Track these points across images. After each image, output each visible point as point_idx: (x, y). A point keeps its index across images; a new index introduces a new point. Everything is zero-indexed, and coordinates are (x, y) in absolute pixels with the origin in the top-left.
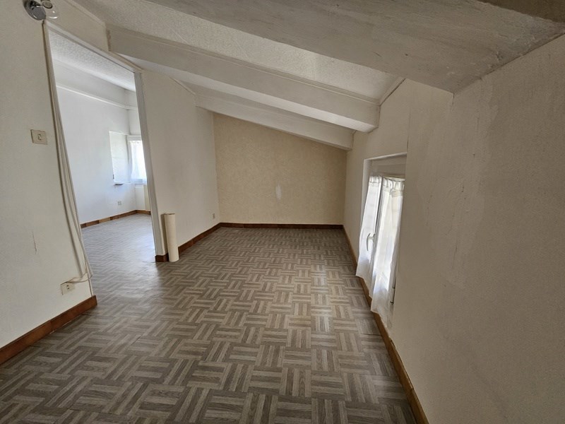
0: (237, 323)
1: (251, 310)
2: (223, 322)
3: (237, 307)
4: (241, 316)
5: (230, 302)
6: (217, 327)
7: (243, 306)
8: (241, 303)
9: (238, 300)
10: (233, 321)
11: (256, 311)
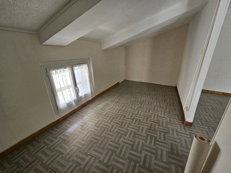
0: (126, 108)
1: (121, 111)
2: (129, 109)
3: (125, 113)
4: (124, 110)
5: (127, 115)
6: (131, 108)
7: (123, 113)
8: (124, 114)
9: (125, 116)
10: (127, 109)
11: (119, 111)
